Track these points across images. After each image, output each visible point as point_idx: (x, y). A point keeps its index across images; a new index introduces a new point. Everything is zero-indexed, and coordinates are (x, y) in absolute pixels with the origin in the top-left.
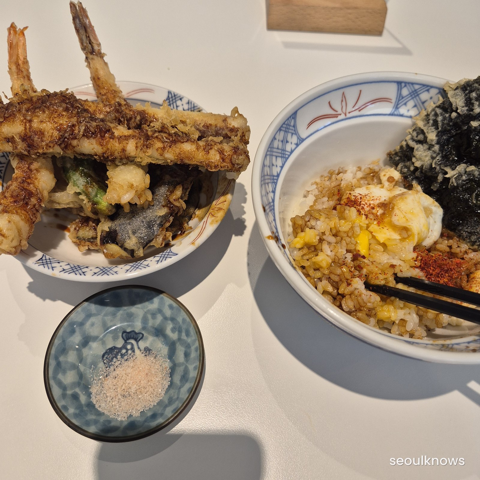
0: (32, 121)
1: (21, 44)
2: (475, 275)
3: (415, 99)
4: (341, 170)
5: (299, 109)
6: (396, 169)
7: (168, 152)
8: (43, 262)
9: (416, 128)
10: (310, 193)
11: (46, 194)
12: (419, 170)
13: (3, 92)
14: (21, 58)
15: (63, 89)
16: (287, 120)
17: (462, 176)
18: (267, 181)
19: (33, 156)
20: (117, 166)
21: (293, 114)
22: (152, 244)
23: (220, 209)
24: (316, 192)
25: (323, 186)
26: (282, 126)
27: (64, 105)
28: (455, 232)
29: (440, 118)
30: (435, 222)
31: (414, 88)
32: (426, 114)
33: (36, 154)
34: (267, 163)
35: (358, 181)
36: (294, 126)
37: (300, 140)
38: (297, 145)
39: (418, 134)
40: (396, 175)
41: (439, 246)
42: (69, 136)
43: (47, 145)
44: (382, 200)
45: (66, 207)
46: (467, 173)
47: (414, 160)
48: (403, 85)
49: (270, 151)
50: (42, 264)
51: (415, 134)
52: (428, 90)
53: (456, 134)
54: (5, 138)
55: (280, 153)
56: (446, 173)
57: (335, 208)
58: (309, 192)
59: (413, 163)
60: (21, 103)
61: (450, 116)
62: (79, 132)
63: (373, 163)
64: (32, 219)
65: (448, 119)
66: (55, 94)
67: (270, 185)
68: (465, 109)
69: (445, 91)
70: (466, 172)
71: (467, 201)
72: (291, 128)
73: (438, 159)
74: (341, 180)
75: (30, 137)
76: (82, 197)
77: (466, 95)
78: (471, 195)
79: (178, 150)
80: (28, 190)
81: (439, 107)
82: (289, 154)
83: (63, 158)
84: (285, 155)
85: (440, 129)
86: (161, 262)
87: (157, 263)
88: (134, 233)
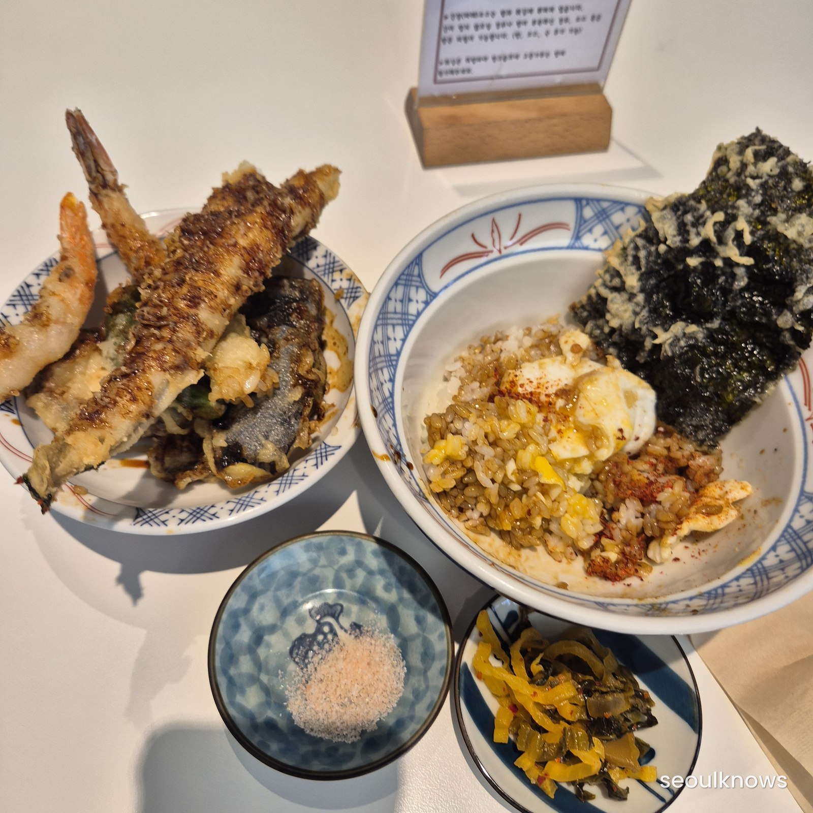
2: (706, 491)
3: (604, 223)
4: (500, 336)
5: (424, 250)
6: (583, 331)
9: (609, 268)
10: (452, 374)
12: (617, 333)
16: (406, 268)
17: (679, 340)
18: (379, 366)
21: (416, 258)
24: (462, 373)
25: (472, 363)
26: (399, 279)
28: (674, 425)
29: (642, 254)
30: (645, 412)
31: (600, 206)
32: (622, 246)
34: (379, 337)
35: (526, 351)
36: (419, 276)
37: (430, 295)
38: (427, 303)
39: (612, 277)
40: (584, 340)
41: (651, 448)
44: (562, 385)
46: (686, 336)
47: (608, 316)
48: (584, 202)
49: (383, 318)
50: (144, 522)
51: (607, 277)
52: (622, 209)
53: (669, 277)
55: (399, 319)
56: (655, 337)
57: (491, 399)
58: (451, 372)
59: (607, 322)
61: (657, 249)
63: (549, 321)
65: (654, 254)
67: (385, 371)
68: (678, 239)
69: (647, 212)
70: (684, 334)
71: (688, 378)
72: (415, 278)
73: (644, 316)
74: (499, 352)
77: (678, 218)
78: (693, 369)
81: (640, 236)
82: (414, 318)
84: (408, 320)
85: (643, 269)
86: (322, 463)
87: (317, 468)
88: (266, 437)
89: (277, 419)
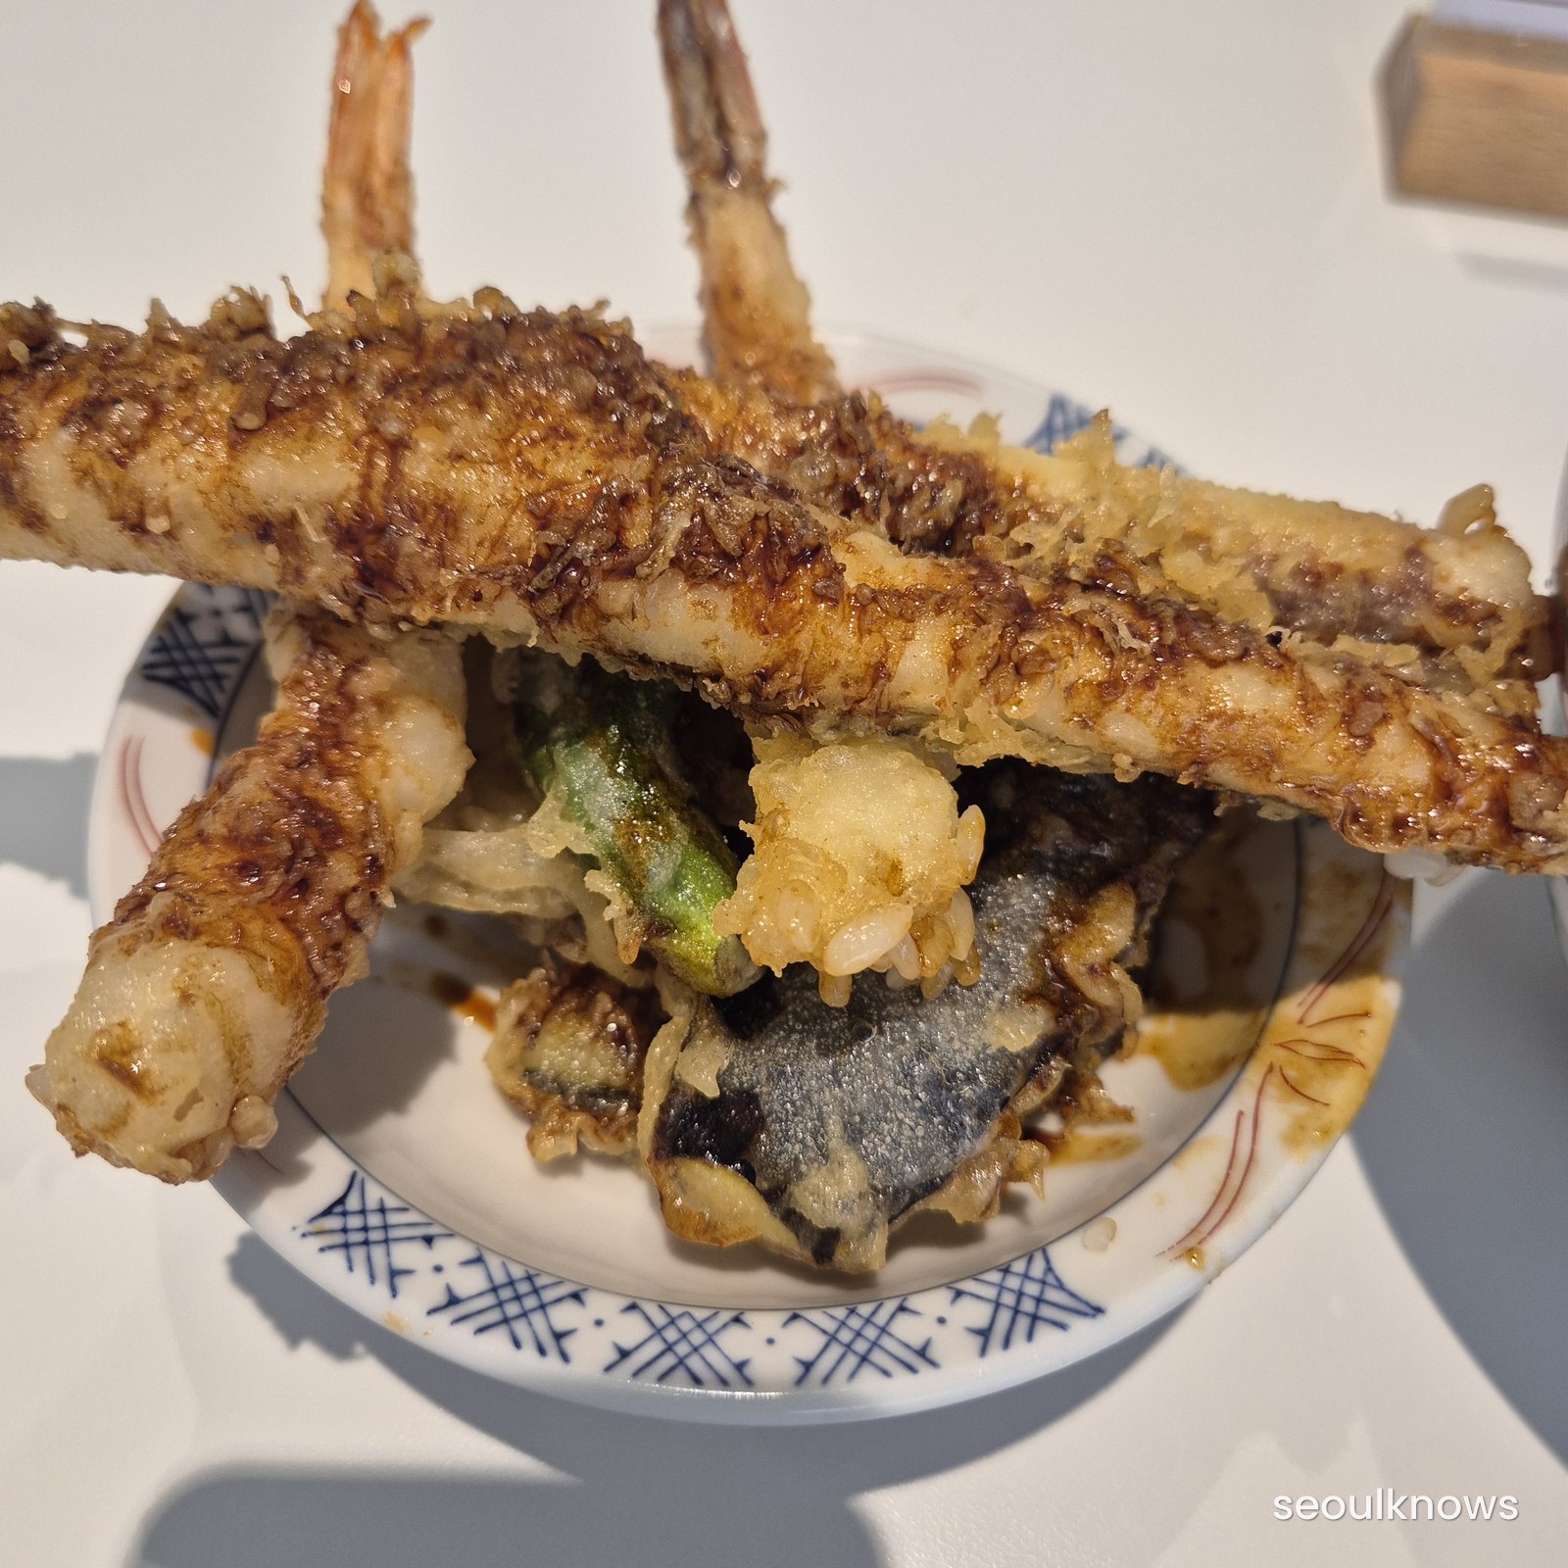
0: (407, 447)
1: (387, 97)
7: (1128, 710)
8: (345, 1230)
11: (409, 831)
13: (285, 279)
14: (383, 158)
15: (585, 303)
19: (377, 631)
20: (816, 745)
22: (937, 1203)
23: (1337, 1057)
27: (586, 382)
33: (394, 622)
42: (596, 554)
43: (463, 586)
45: (498, 907)
50: (338, 1239)
54: (253, 518)
60: (367, 342)
62: (656, 540)
64: (317, 977)
66: (542, 320)
75: (381, 530)
76: (600, 882)
79: (1193, 704)
80: (322, 809)
83: (526, 657)
86: (1007, 1343)
87: (983, 1351)
88: (854, 1135)
89: (918, 1089)
